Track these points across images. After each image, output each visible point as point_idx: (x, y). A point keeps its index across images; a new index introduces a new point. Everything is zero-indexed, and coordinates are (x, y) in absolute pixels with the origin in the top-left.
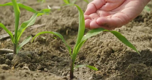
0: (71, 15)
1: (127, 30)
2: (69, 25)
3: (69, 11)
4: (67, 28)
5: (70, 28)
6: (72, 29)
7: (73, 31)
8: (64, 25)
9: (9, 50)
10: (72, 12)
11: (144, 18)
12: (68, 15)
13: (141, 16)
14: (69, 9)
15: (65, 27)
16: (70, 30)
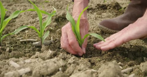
0: (60, 8)
1: (100, 17)
2: (60, 15)
3: (58, 5)
4: (59, 17)
5: (61, 17)
6: (63, 18)
7: (64, 19)
8: (57, 15)
9: (32, 40)
10: (60, 6)
11: (107, 6)
12: (57, 8)
13: (106, 5)
14: (58, 4)
15: (57, 17)
16: (62, 19)
